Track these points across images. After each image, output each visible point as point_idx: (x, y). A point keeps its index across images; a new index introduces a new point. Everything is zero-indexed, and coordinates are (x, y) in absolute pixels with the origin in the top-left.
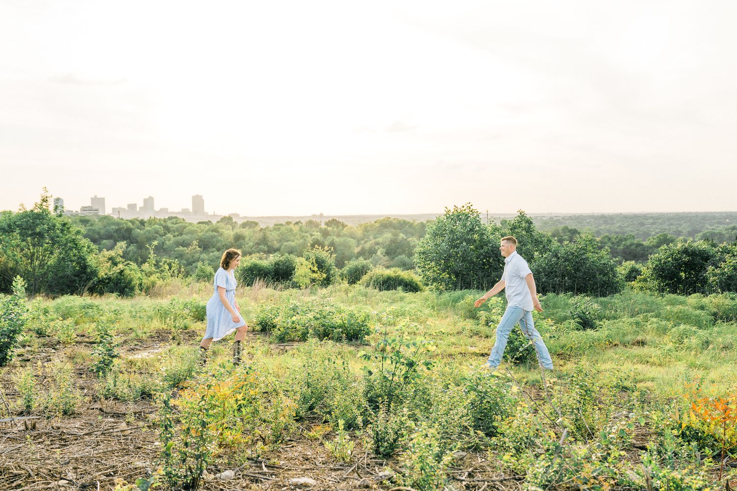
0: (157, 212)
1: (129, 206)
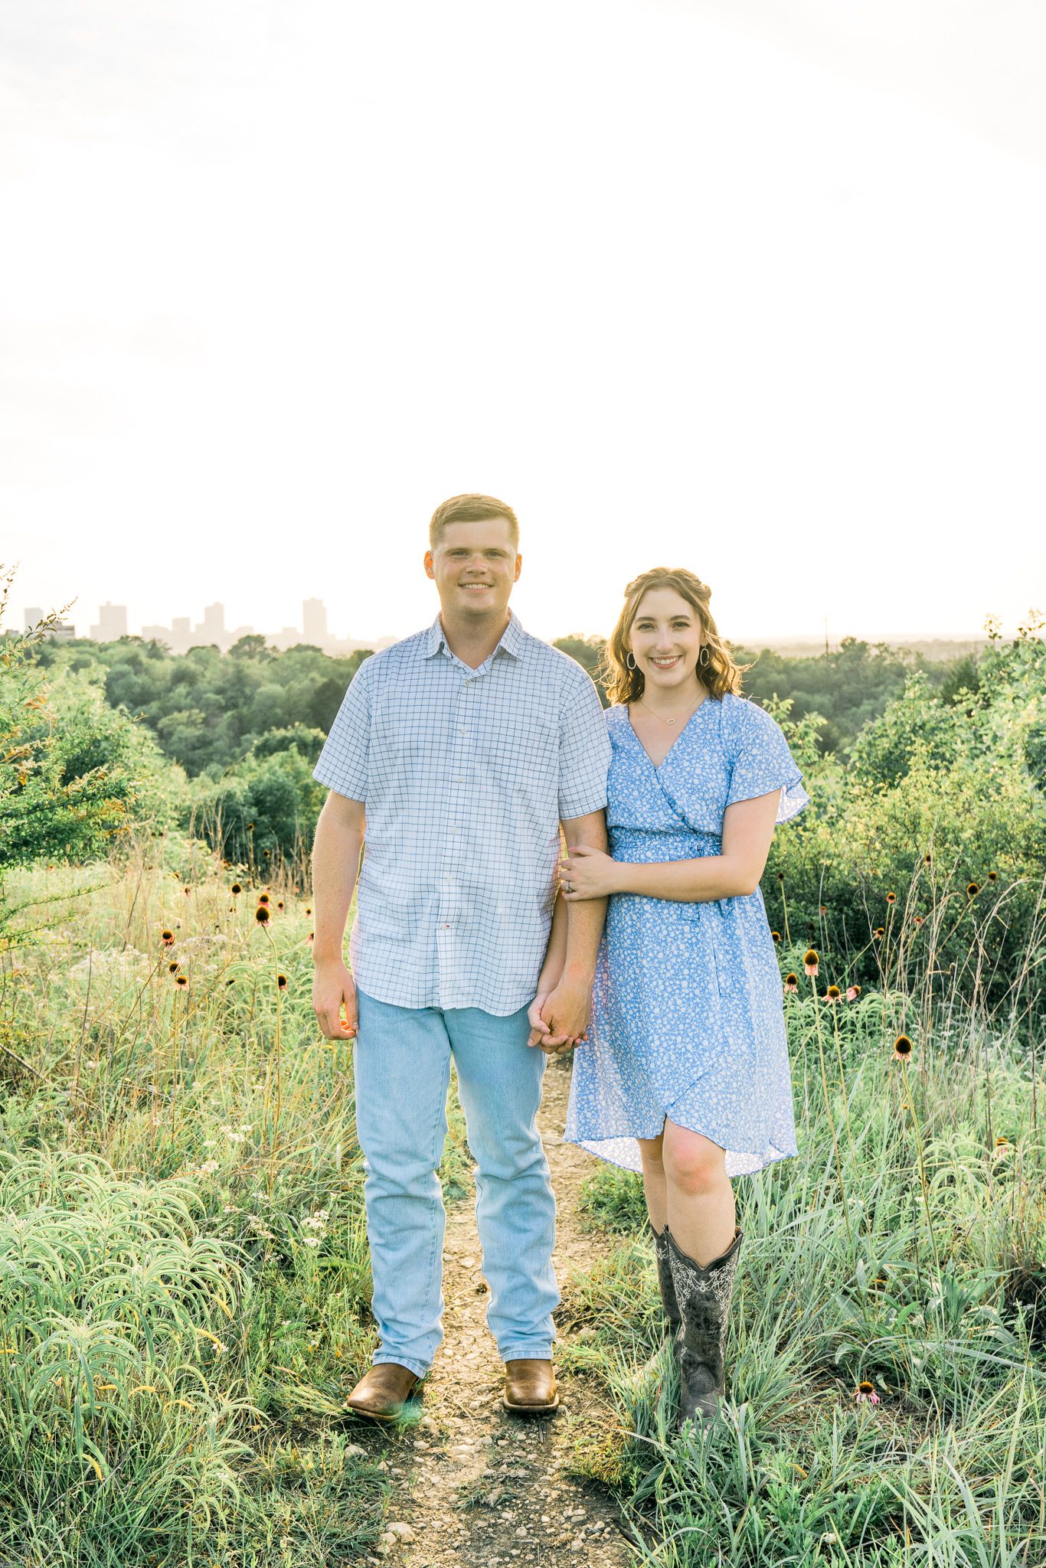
1: (176, 622)
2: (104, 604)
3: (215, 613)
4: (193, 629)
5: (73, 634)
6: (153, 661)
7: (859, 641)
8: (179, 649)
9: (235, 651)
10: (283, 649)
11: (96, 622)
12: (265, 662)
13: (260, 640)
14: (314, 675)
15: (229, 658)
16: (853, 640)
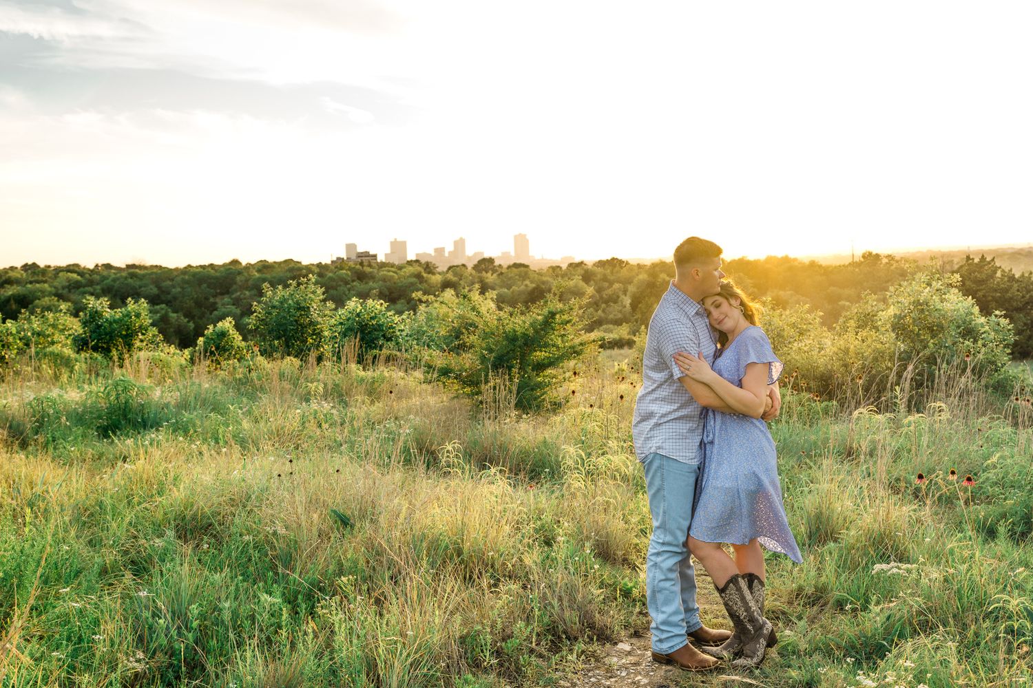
0: (469, 259)
1: (436, 250)
2: (393, 240)
3: (460, 244)
4: (447, 255)
5: (376, 259)
6: (430, 275)
7: (874, 253)
8: (442, 268)
9: (475, 267)
10: (505, 266)
11: (389, 251)
12: (495, 275)
13: (491, 261)
14: (527, 282)
15: (474, 272)
16: (870, 254)
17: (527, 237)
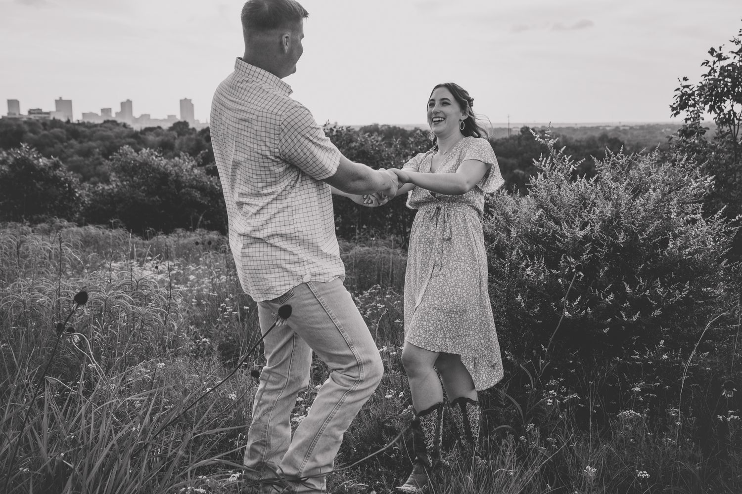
0: (136, 120)
1: (103, 110)
2: (58, 99)
3: (127, 105)
4: (112, 114)
17: (193, 102)
